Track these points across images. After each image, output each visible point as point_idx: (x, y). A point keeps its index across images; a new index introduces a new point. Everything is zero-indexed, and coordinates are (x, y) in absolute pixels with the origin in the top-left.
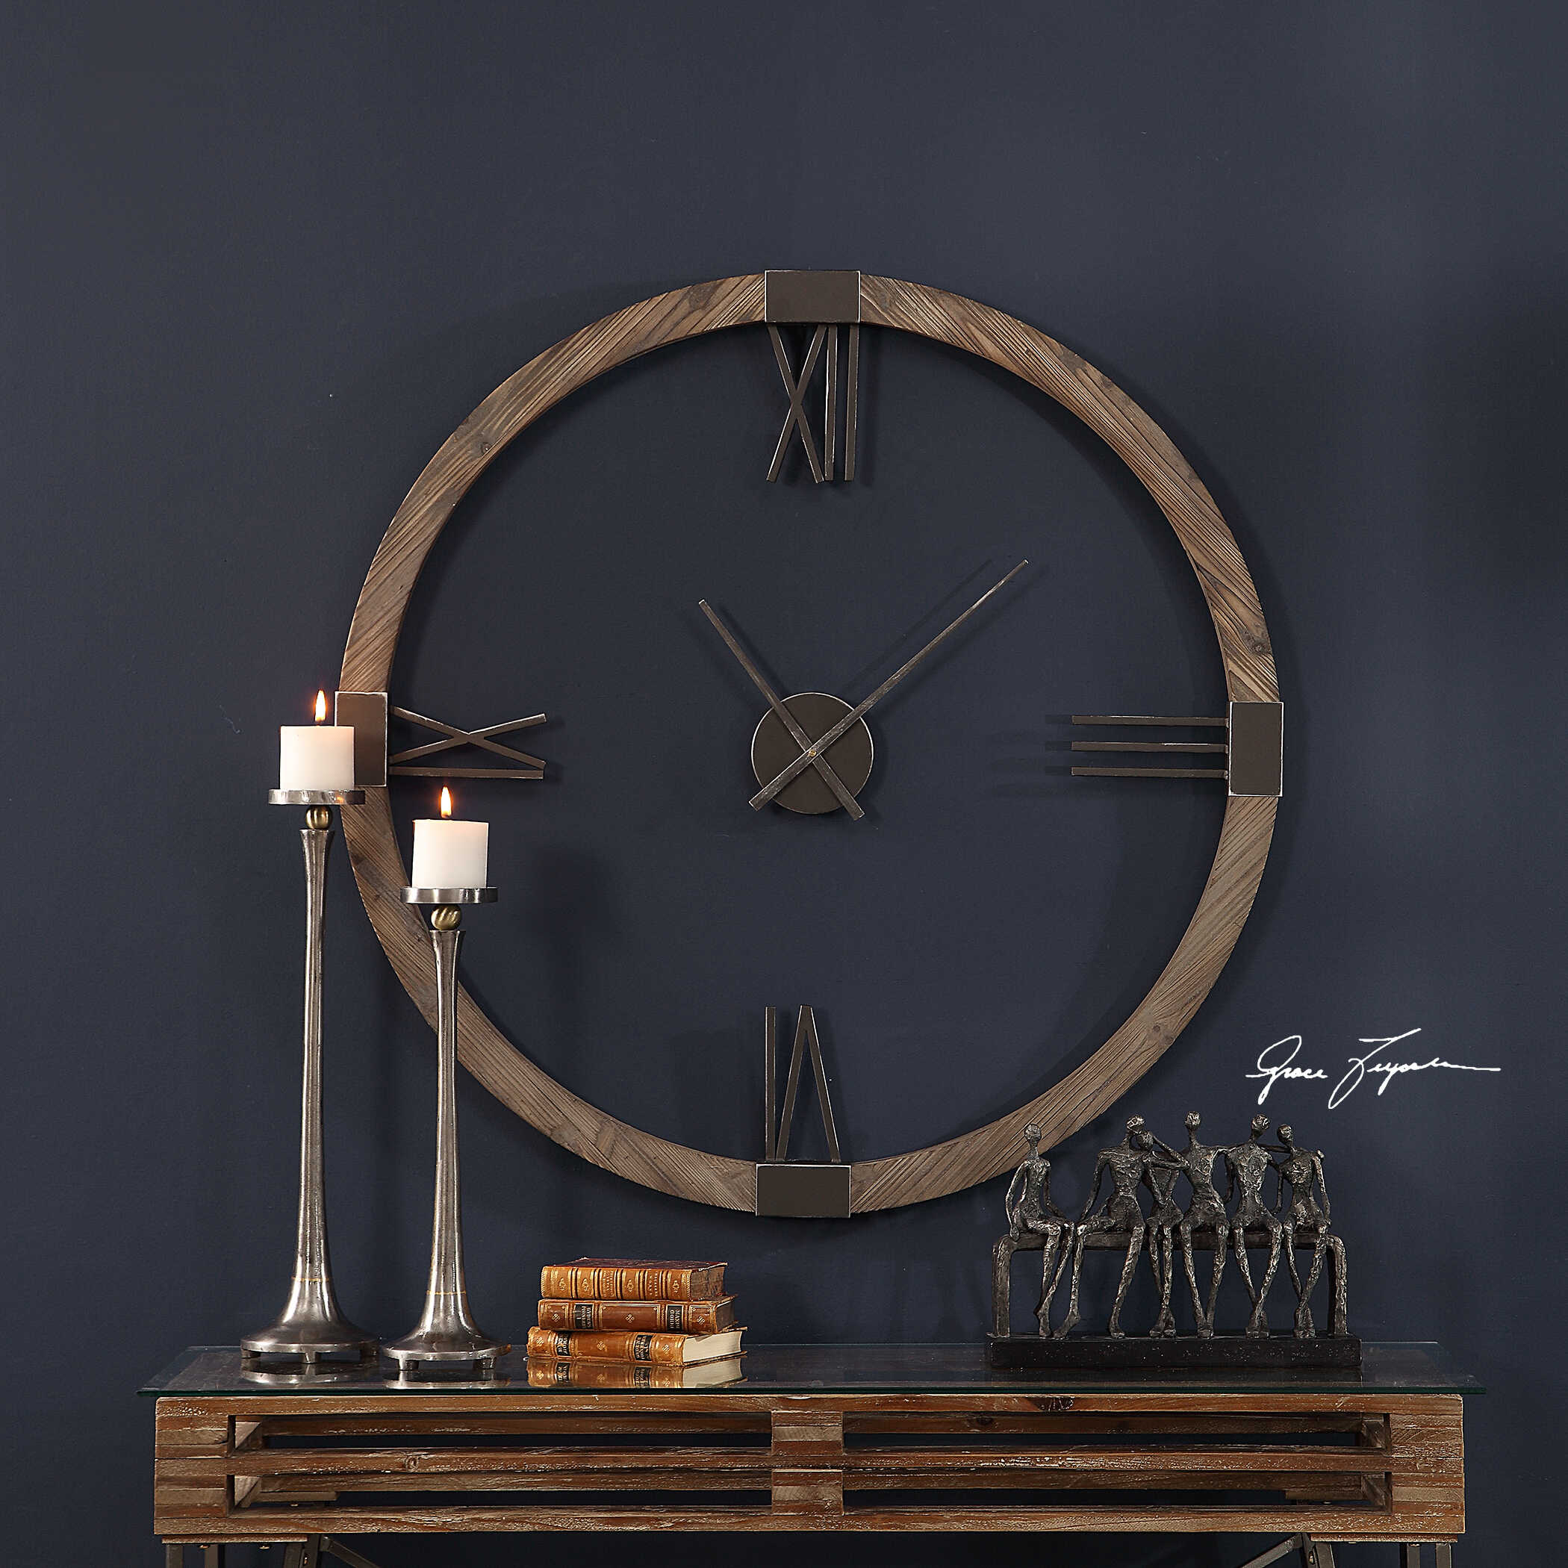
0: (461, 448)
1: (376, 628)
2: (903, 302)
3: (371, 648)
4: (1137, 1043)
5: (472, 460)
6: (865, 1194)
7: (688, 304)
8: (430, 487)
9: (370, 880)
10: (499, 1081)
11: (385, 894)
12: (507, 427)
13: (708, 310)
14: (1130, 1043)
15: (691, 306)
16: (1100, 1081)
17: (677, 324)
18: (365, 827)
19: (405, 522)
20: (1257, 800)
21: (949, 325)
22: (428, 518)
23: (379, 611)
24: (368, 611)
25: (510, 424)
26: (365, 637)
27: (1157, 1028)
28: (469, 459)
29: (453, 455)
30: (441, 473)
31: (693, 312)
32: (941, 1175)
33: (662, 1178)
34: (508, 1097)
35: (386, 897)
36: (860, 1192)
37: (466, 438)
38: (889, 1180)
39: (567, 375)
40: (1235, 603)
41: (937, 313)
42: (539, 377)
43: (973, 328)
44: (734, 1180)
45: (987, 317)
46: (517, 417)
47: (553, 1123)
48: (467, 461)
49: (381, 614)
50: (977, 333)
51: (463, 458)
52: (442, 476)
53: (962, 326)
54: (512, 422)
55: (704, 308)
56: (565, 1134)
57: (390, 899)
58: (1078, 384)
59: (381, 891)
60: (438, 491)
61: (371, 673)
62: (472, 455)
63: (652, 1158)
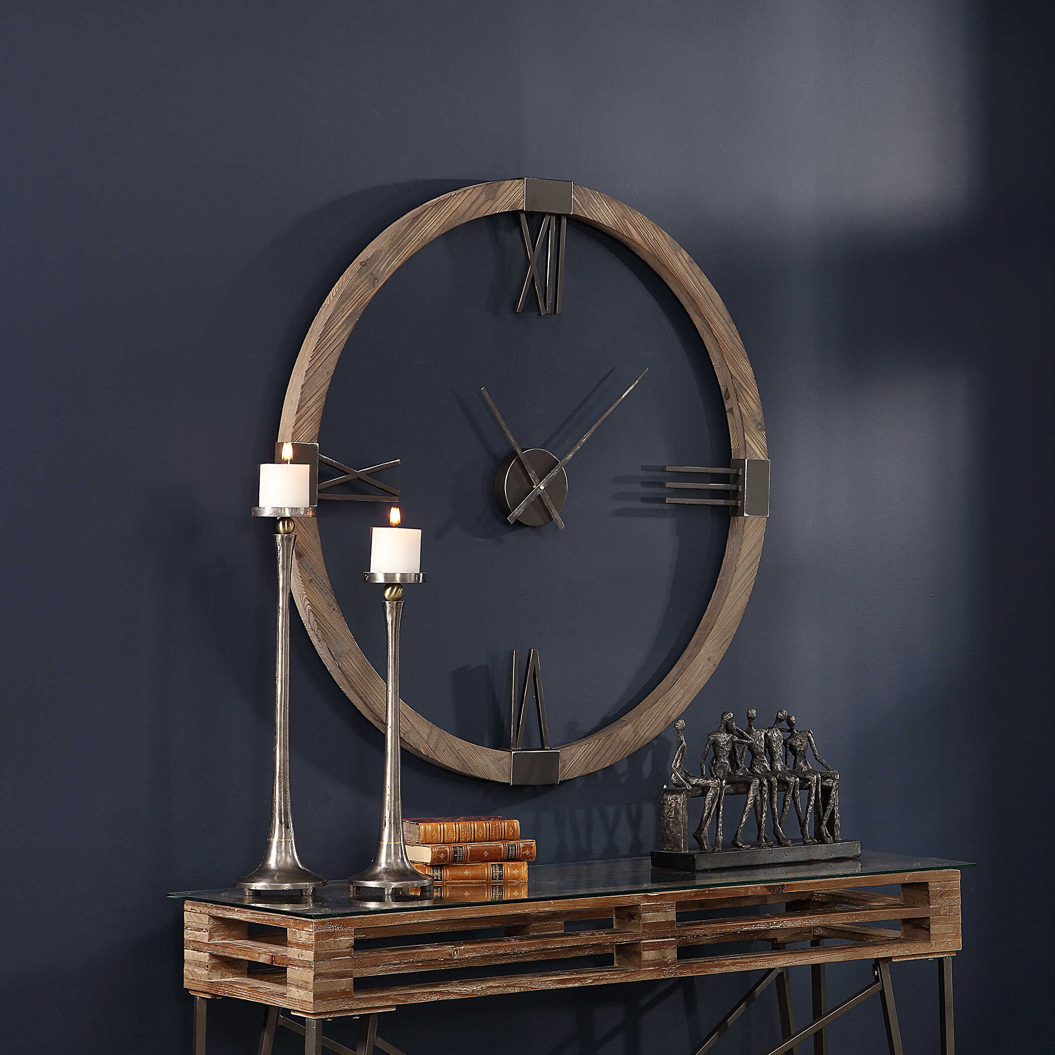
0: (362, 281)
1: (313, 400)
2: (593, 203)
3: (310, 413)
4: (700, 669)
5: (368, 290)
6: (566, 768)
7: (484, 196)
8: (345, 307)
9: (307, 570)
11: (315, 578)
12: (388, 270)
13: (495, 200)
14: (697, 669)
15: (486, 198)
16: (683, 691)
17: (478, 209)
18: (304, 533)
19: (330, 329)
20: (757, 519)
21: (616, 220)
22: (343, 328)
23: (315, 388)
24: (308, 388)
25: (389, 268)
26: (306, 406)
27: (709, 659)
29: (358, 286)
30: (351, 298)
31: (487, 201)
32: (604, 755)
33: (463, 763)
34: (381, 713)
35: (316, 580)
36: (564, 767)
37: (365, 275)
38: (578, 759)
39: (421, 237)
40: (749, 399)
41: (610, 211)
42: (405, 238)
43: (627, 222)
44: (500, 762)
45: (634, 216)
46: (393, 263)
47: (404, 729)
48: (365, 291)
49: (317, 389)
50: (629, 225)
51: (363, 288)
52: (351, 300)
53: (622, 221)
54: (391, 265)
55: (493, 199)
56: (411, 736)
57: (318, 582)
58: (677, 261)
59: (313, 576)
60: (349, 310)
61: (309, 430)
62: (368, 286)
63: (457, 750)
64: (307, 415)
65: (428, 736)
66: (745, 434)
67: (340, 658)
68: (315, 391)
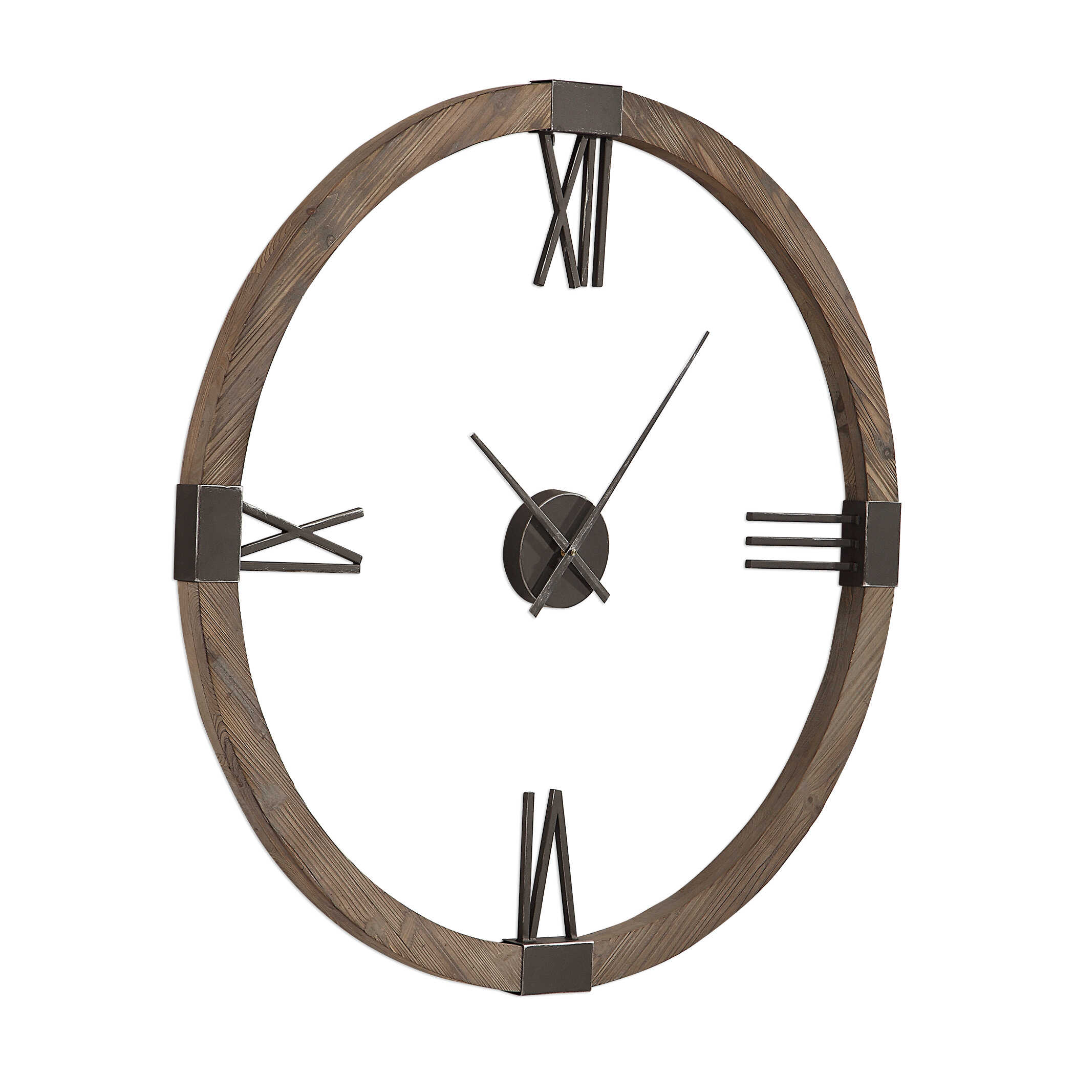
0: (310, 239)
1: (235, 420)
2: (653, 120)
3: (229, 440)
4: (796, 814)
6: (602, 967)
7: (493, 109)
8: (283, 278)
9: (224, 678)
10: (325, 878)
11: (235, 691)
12: (348, 221)
14: (792, 814)
15: (495, 111)
16: (771, 849)
17: (483, 127)
18: (220, 623)
19: (262, 312)
20: (882, 590)
21: (685, 144)
22: (280, 309)
23: (238, 403)
24: (228, 402)
25: (350, 218)
26: (225, 429)
27: (810, 799)
28: (316, 251)
29: (303, 246)
30: (293, 264)
31: (496, 116)
32: (657, 945)
33: (450, 964)
34: (331, 892)
35: (237, 694)
36: (599, 965)
37: (314, 230)
38: (620, 952)
39: (397, 170)
41: (676, 132)
43: (701, 148)
44: (506, 961)
46: (357, 210)
47: (366, 916)
48: (314, 253)
49: (240, 404)
50: (704, 153)
51: (312, 250)
52: (293, 267)
53: (694, 146)
54: (353, 215)
55: (505, 113)
56: (376, 927)
58: (772, 206)
59: (232, 688)
60: (290, 282)
61: (229, 465)
62: (319, 247)
63: (444, 946)
64: (226, 442)
65: (401, 926)
66: (867, 464)
67: (272, 812)
68: (237, 407)
